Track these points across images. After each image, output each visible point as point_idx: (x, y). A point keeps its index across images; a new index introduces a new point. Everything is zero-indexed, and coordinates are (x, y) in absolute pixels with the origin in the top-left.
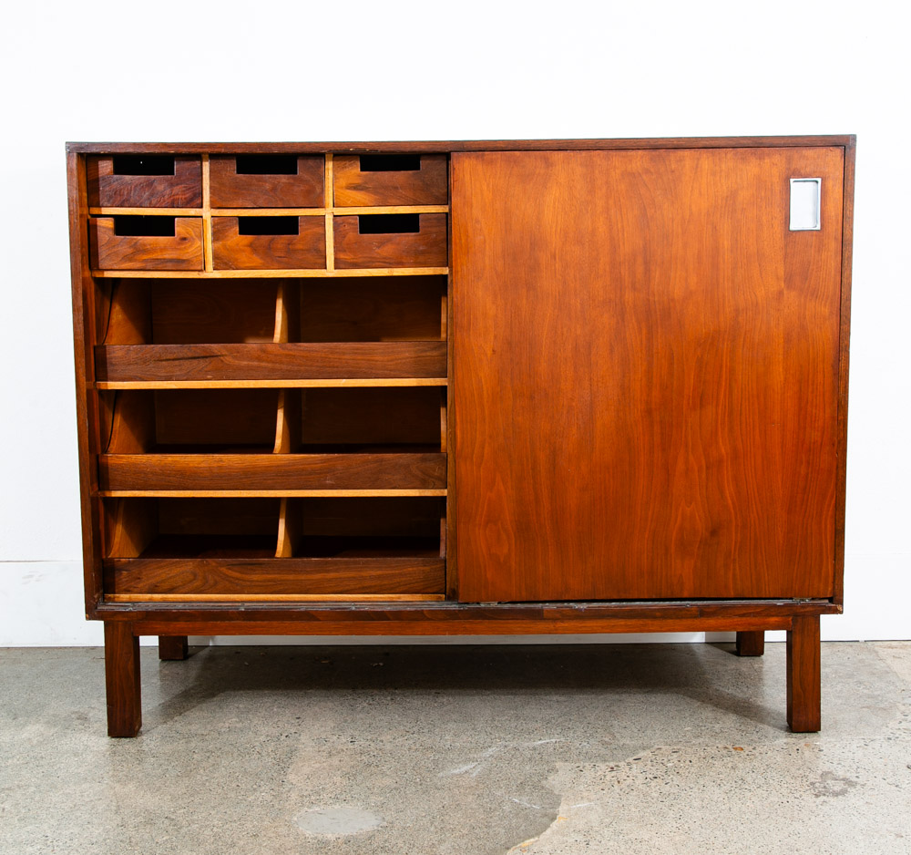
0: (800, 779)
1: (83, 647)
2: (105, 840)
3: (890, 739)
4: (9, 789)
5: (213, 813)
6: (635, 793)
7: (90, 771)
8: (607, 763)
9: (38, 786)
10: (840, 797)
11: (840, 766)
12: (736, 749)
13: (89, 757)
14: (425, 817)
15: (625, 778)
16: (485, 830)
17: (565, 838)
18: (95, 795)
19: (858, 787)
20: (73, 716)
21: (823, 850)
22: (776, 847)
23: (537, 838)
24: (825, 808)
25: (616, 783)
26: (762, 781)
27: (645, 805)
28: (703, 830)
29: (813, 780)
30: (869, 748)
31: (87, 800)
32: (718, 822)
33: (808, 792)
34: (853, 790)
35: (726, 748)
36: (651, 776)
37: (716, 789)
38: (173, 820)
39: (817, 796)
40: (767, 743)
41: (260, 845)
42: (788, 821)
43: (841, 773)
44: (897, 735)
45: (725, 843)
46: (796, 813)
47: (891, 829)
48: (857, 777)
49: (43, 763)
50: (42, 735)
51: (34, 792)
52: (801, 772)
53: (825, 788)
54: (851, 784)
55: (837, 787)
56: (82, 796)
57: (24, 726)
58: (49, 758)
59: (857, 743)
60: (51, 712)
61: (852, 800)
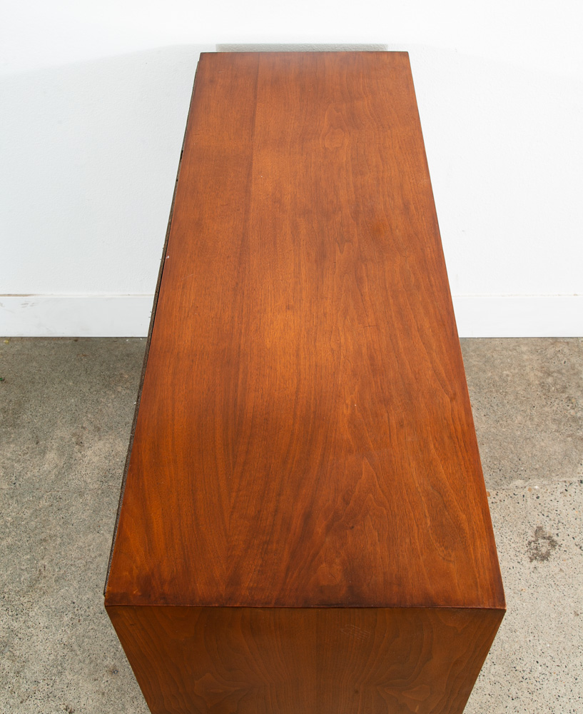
0: (523, 536)
1: (70, 338)
4: (45, 540)
7: (91, 517)
9: (62, 537)
10: (545, 561)
11: (548, 519)
13: (89, 498)
19: (557, 547)
20: (73, 440)
21: (530, 631)
24: (535, 576)
29: (531, 539)
30: (567, 494)
31: (93, 556)
33: (526, 556)
34: (554, 552)
39: (532, 561)
40: (506, 486)
42: (512, 592)
43: (548, 530)
46: (517, 582)
47: (572, 604)
48: (557, 534)
49: (62, 505)
50: (57, 465)
51: (60, 545)
52: (523, 527)
53: (536, 549)
54: (553, 544)
55: (544, 546)
56: (89, 550)
57: (45, 453)
58: (64, 498)
59: (561, 488)
60: (60, 435)
61: (552, 566)
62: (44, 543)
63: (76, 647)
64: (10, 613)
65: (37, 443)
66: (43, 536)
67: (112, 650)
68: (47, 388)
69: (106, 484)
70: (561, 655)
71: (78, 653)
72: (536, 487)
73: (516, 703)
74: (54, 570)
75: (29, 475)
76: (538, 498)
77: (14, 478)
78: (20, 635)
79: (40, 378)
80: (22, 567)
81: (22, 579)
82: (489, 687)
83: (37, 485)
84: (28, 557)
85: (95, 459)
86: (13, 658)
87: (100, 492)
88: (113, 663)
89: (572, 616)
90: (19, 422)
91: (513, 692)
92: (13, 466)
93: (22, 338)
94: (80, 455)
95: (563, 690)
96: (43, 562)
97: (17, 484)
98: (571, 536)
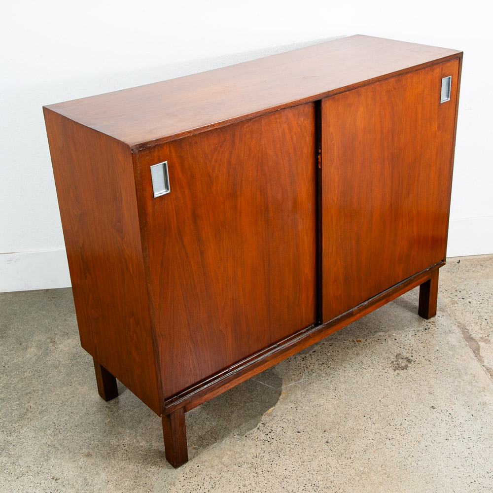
0: (387, 359)
1: (42, 290)
2: (81, 423)
3: (426, 329)
4: (30, 393)
5: (127, 402)
6: (314, 375)
7: (65, 378)
8: (301, 355)
9: (43, 390)
10: (405, 370)
11: (404, 350)
12: (358, 341)
13: (62, 369)
14: (223, 397)
15: (310, 365)
16: (251, 403)
17: (286, 406)
18: (70, 394)
19: (412, 362)
20: (48, 340)
21: (398, 405)
22: (378, 405)
23: (274, 407)
24: (398, 378)
25: (306, 368)
26: (370, 363)
27: (320, 382)
28: (346, 397)
29: (393, 360)
30: (417, 336)
31: (68, 398)
32: (352, 391)
33: (391, 368)
34: (410, 365)
35: (353, 341)
36: (321, 363)
37: (350, 369)
38: (110, 408)
39: (395, 371)
40: (372, 336)
41: (152, 421)
42: (383, 388)
43: (405, 354)
44: (429, 327)
45: (356, 404)
46: (386, 382)
47: (427, 389)
48: (412, 356)
49: (41, 374)
50: (36, 355)
51: (42, 394)
52: (387, 355)
53: (398, 364)
54: (409, 361)
55: (403, 363)
56: (65, 395)
57: (26, 349)
58: (43, 370)
59: (411, 333)
60: (37, 338)
61: (410, 371)
62: (29, 395)
63: (57, 446)
64: (5, 433)
65: (20, 345)
66: (28, 391)
67: (86, 444)
68: (27, 316)
69: (75, 361)
70: (421, 415)
71: (60, 448)
72: (394, 335)
73: (392, 441)
74: (38, 408)
75: (15, 361)
76: (396, 340)
77: (3, 364)
78: (13, 444)
79: (20, 312)
80: (13, 409)
81: (13, 415)
82: (372, 436)
83: (22, 366)
84: (18, 403)
85: (66, 349)
86: (9, 456)
87: (70, 365)
88: (87, 451)
89: (427, 395)
90: (5, 335)
91: (390, 436)
92: (2, 358)
93: (5, 293)
94: (53, 348)
95: (425, 432)
96: (29, 404)
97: (6, 367)
98: (422, 356)
